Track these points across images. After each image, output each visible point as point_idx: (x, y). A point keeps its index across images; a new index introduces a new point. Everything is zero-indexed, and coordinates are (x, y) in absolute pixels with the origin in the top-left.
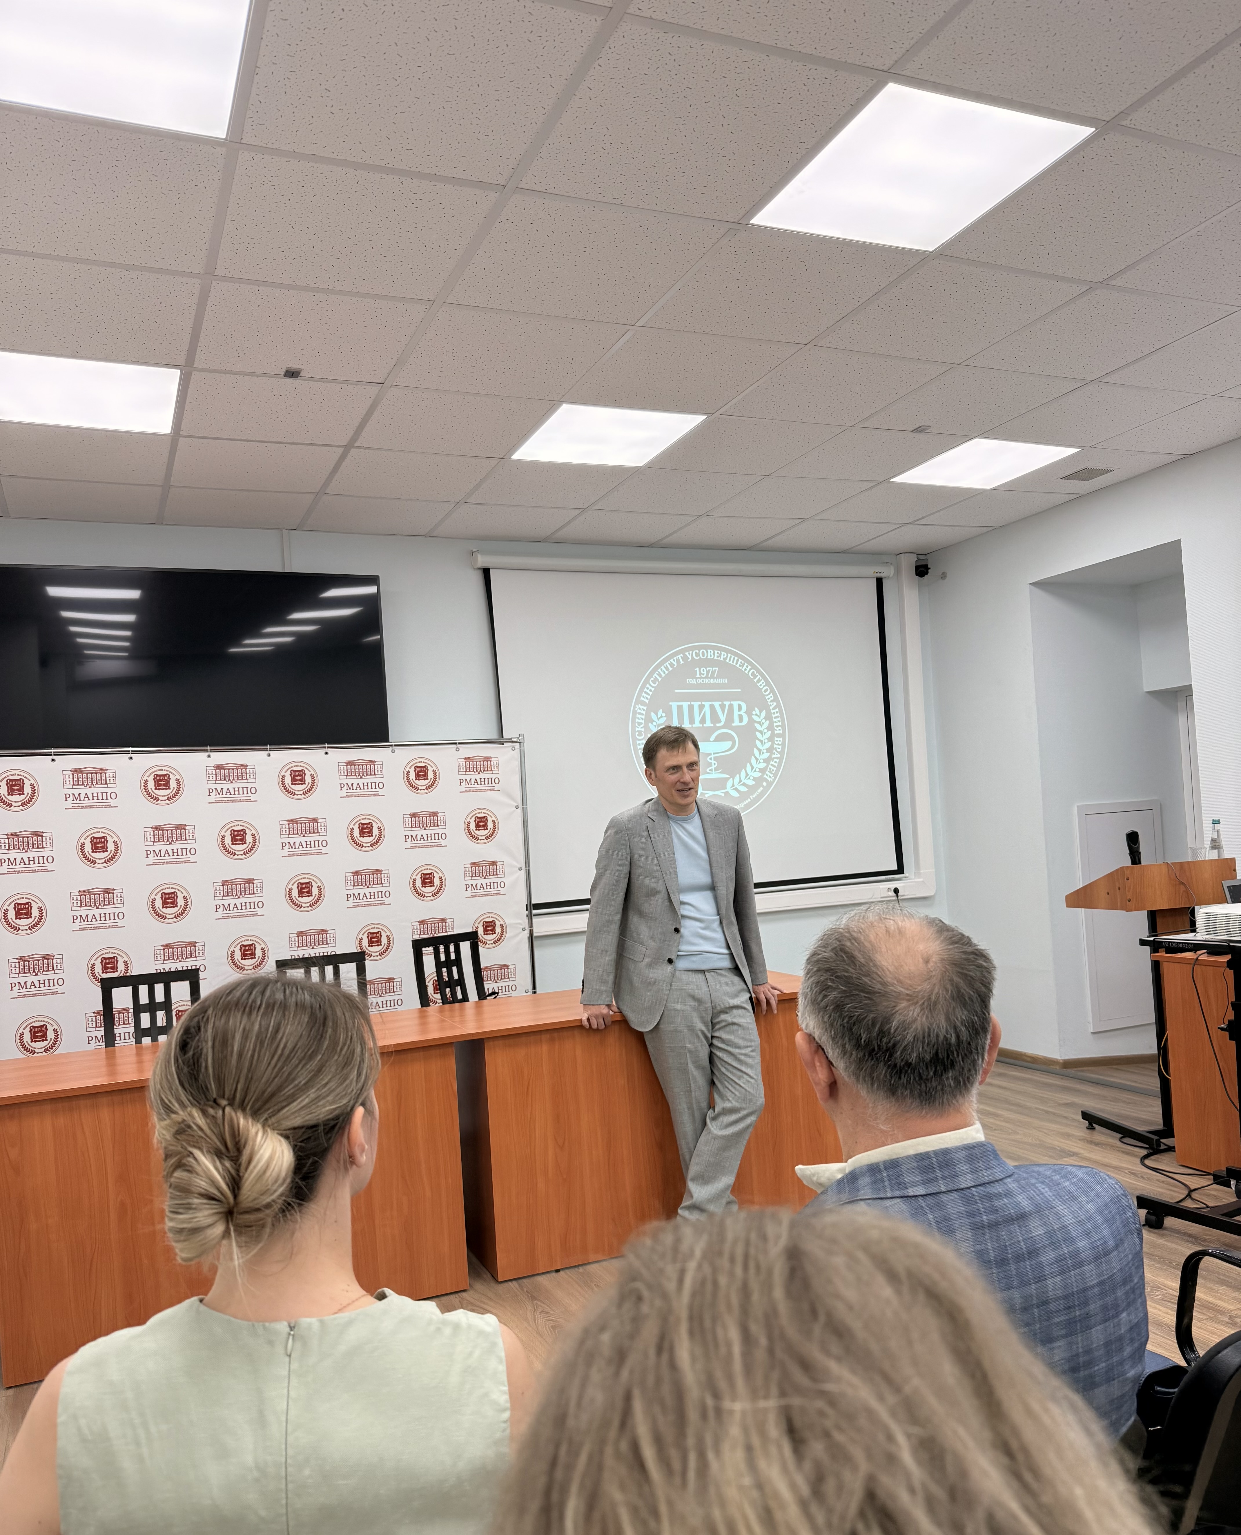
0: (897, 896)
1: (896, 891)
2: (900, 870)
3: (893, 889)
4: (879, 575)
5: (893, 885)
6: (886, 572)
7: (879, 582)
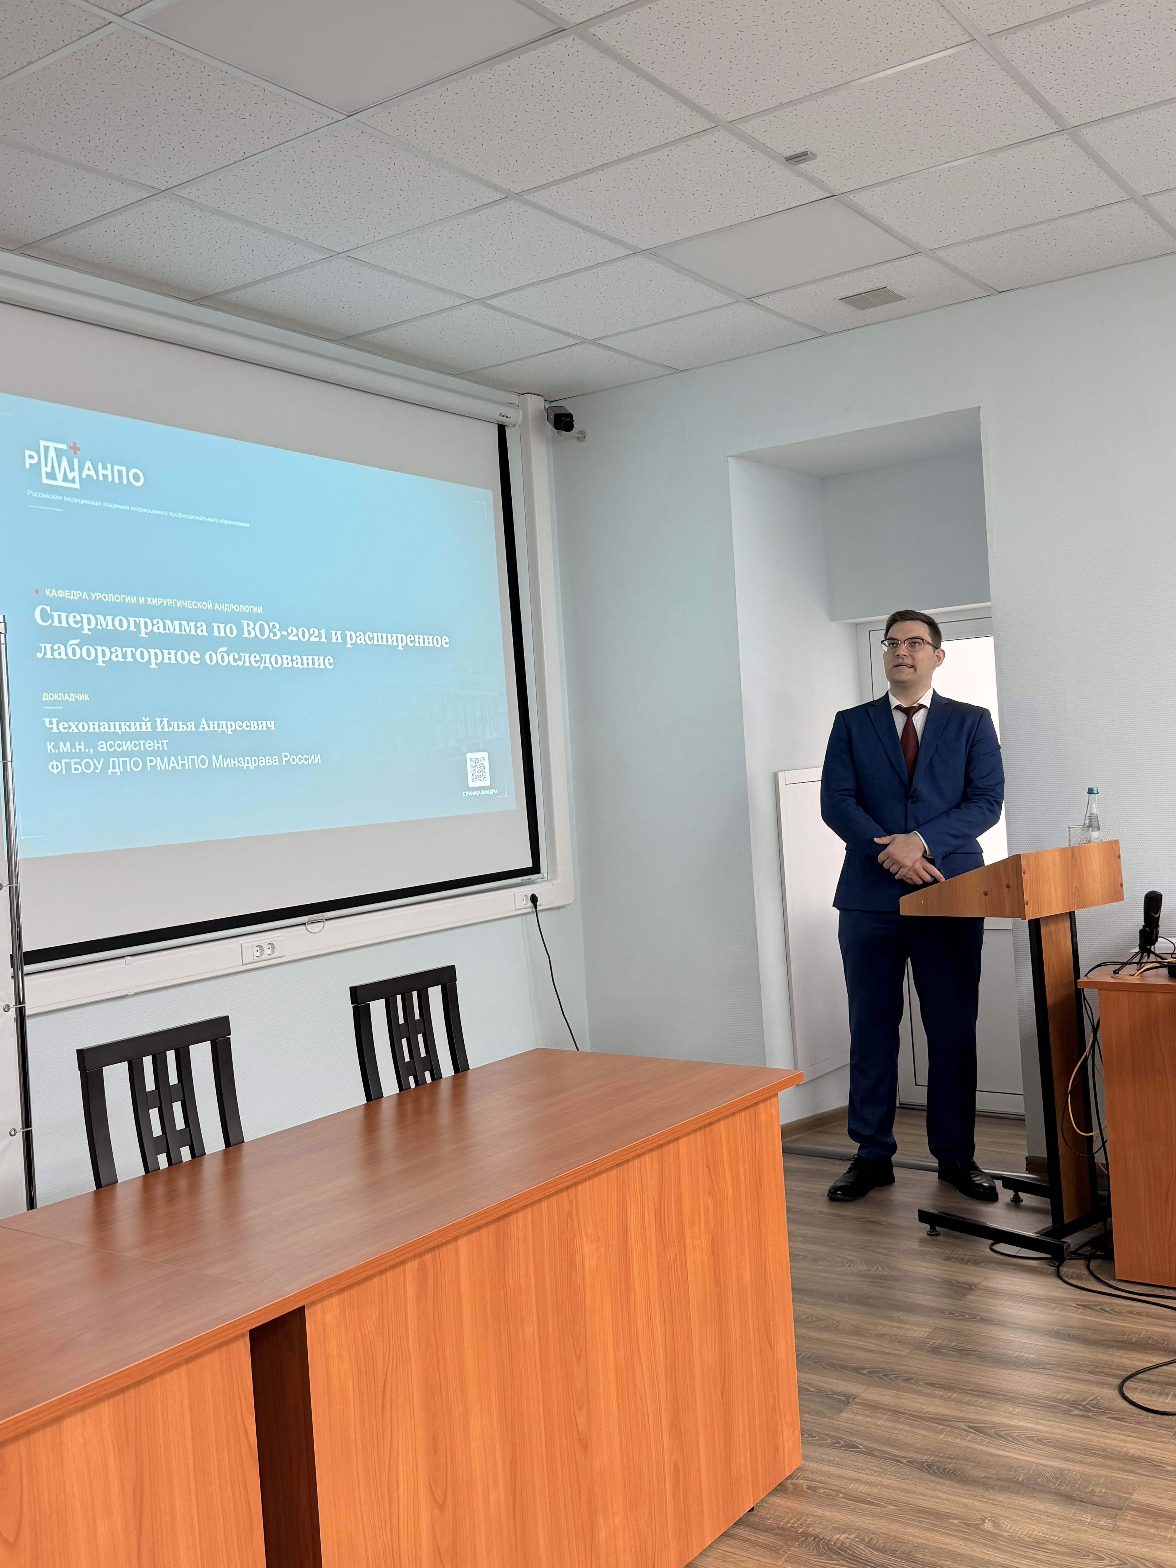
0: (536, 908)
1: (534, 899)
2: (535, 869)
3: (529, 896)
4: (504, 420)
5: (529, 890)
6: (514, 417)
7: (502, 429)
